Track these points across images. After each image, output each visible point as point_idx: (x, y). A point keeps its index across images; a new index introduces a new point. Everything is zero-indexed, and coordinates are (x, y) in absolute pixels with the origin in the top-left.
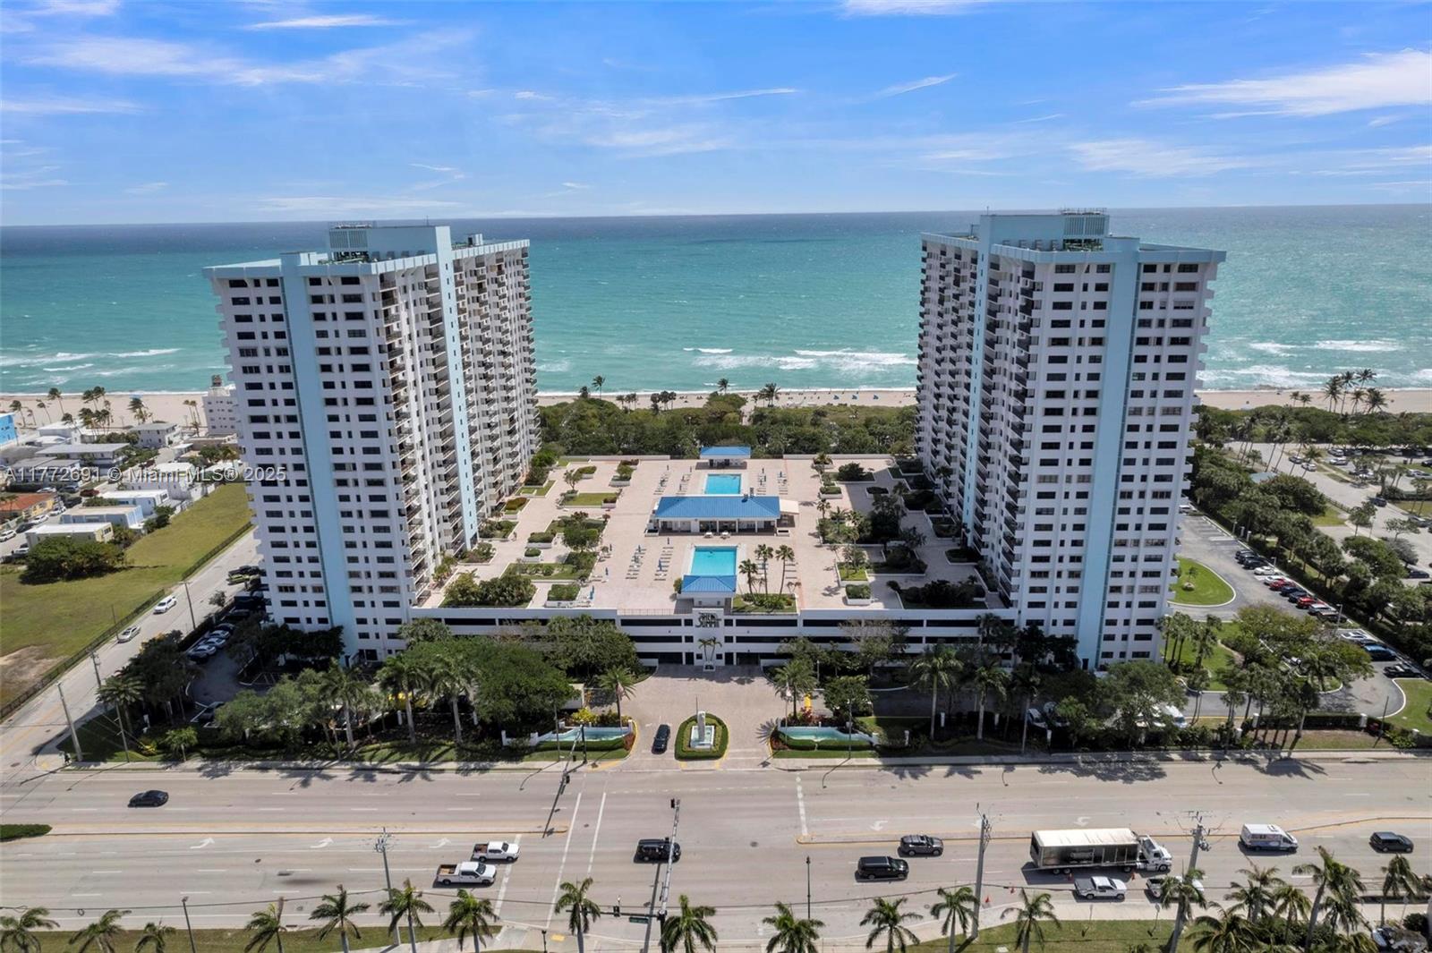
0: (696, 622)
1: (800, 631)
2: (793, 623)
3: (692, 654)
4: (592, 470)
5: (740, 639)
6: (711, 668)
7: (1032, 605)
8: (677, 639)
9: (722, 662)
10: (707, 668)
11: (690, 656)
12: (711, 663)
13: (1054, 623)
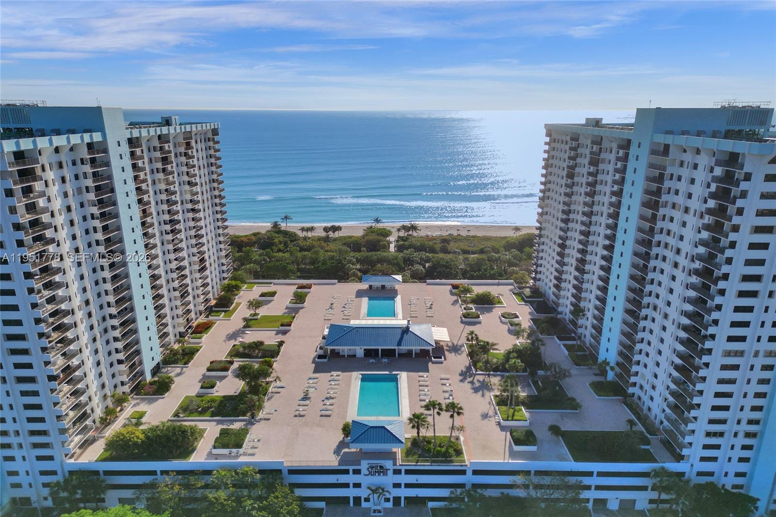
0: (364, 471)
1: (469, 479)
2: (463, 472)
3: (360, 498)
4: (273, 294)
5: (408, 486)
6: (379, 511)
7: (703, 459)
8: (346, 485)
9: (390, 505)
10: (375, 511)
11: (357, 500)
12: (379, 508)
13: (726, 474)
